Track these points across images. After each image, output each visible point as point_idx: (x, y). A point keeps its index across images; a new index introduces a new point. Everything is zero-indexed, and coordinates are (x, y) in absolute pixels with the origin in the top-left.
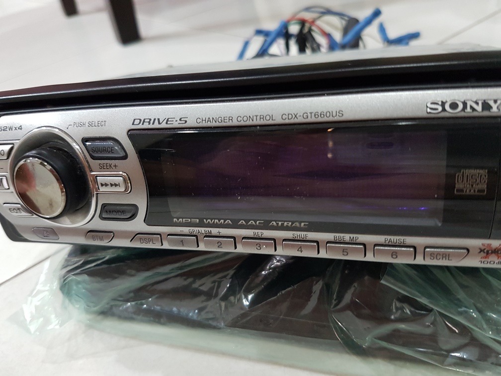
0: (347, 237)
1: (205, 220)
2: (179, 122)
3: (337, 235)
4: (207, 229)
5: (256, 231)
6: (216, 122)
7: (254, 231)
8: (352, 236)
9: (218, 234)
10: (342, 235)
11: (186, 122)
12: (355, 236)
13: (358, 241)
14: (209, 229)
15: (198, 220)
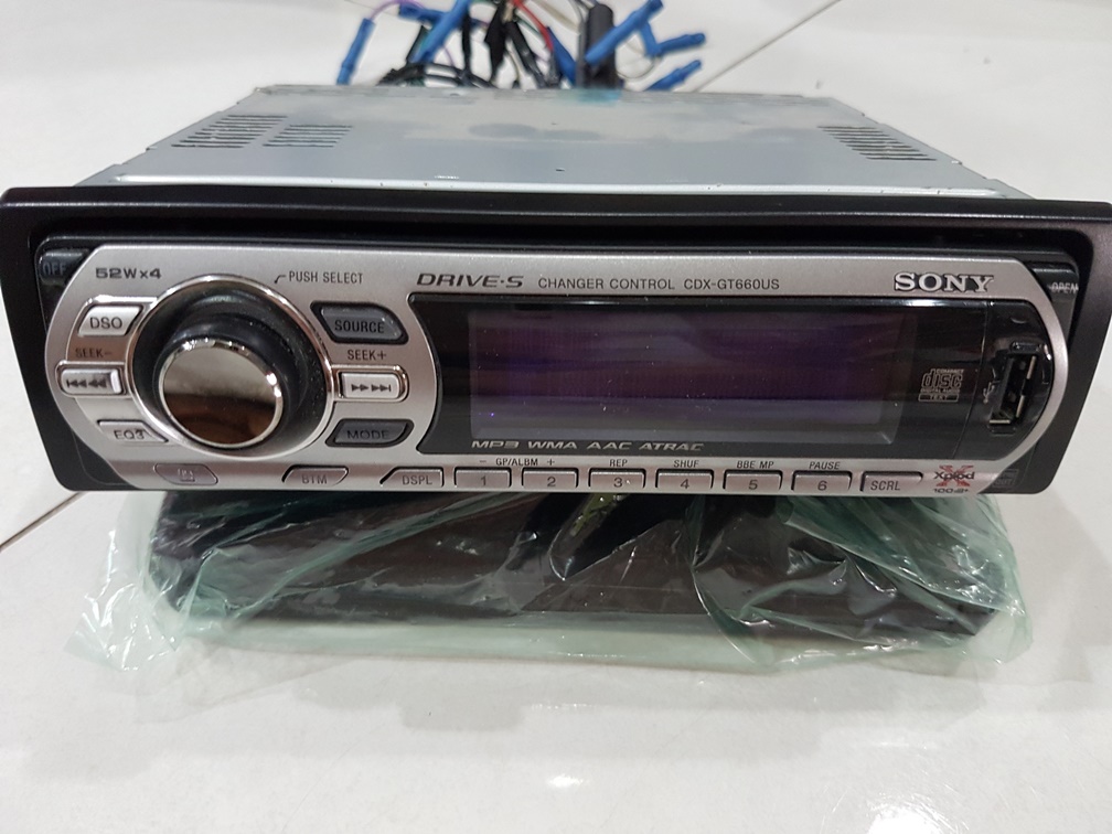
0: (757, 462)
1: (530, 443)
2: (507, 282)
3: (744, 459)
4: (530, 457)
5: (616, 458)
6: (574, 286)
7: (612, 457)
8: (764, 460)
9: (548, 465)
10: (750, 459)
11: (520, 284)
12: (769, 460)
13: (772, 468)
14: (534, 457)
15: (517, 443)
